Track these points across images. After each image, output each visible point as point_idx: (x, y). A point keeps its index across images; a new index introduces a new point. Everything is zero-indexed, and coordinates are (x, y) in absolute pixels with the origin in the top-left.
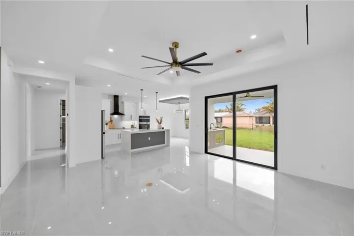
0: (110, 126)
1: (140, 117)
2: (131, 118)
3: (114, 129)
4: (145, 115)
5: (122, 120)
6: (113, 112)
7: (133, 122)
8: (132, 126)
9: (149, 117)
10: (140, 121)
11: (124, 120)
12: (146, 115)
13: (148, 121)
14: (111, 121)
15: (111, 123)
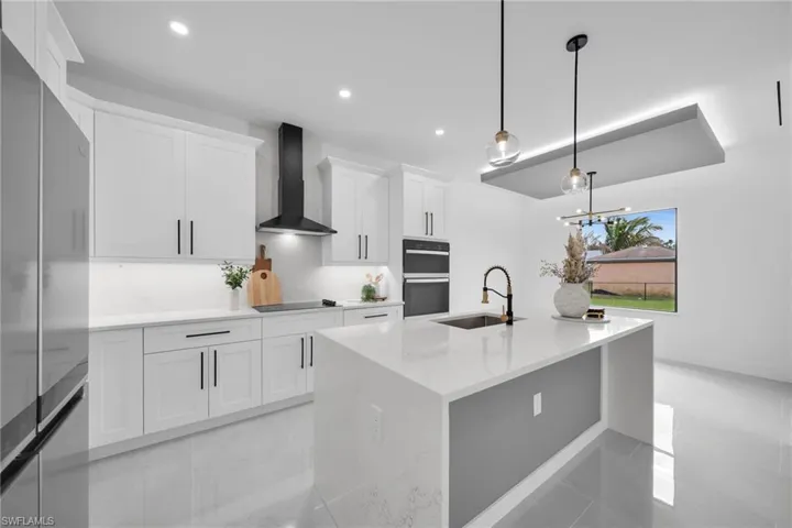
0: (255, 292)
1: (408, 244)
2: (362, 253)
3: (279, 308)
4: (429, 238)
5: (317, 260)
6: (272, 211)
7: (373, 271)
8: (370, 294)
9: (446, 247)
10: (410, 264)
11: (331, 263)
12: (437, 237)
13: (443, 265)
14: (263, 263)
15: (264, 276)
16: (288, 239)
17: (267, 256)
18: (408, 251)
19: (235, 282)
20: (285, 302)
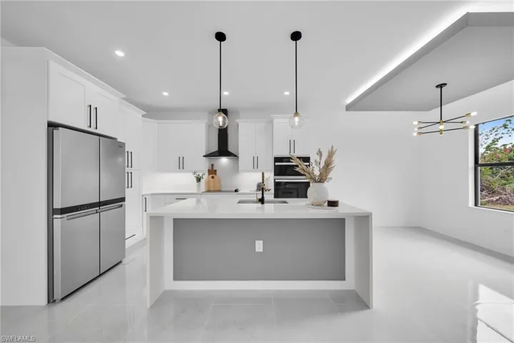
3: (220, 191)
5: (237, 170)
6: (215, 148)
9: (307, 159)
14: (213, 172)
15: (213, 177)
16: (224, 160)
17: (215, 169)
18: (276, 164)
19: (199, 180)
20: (223, 189)
